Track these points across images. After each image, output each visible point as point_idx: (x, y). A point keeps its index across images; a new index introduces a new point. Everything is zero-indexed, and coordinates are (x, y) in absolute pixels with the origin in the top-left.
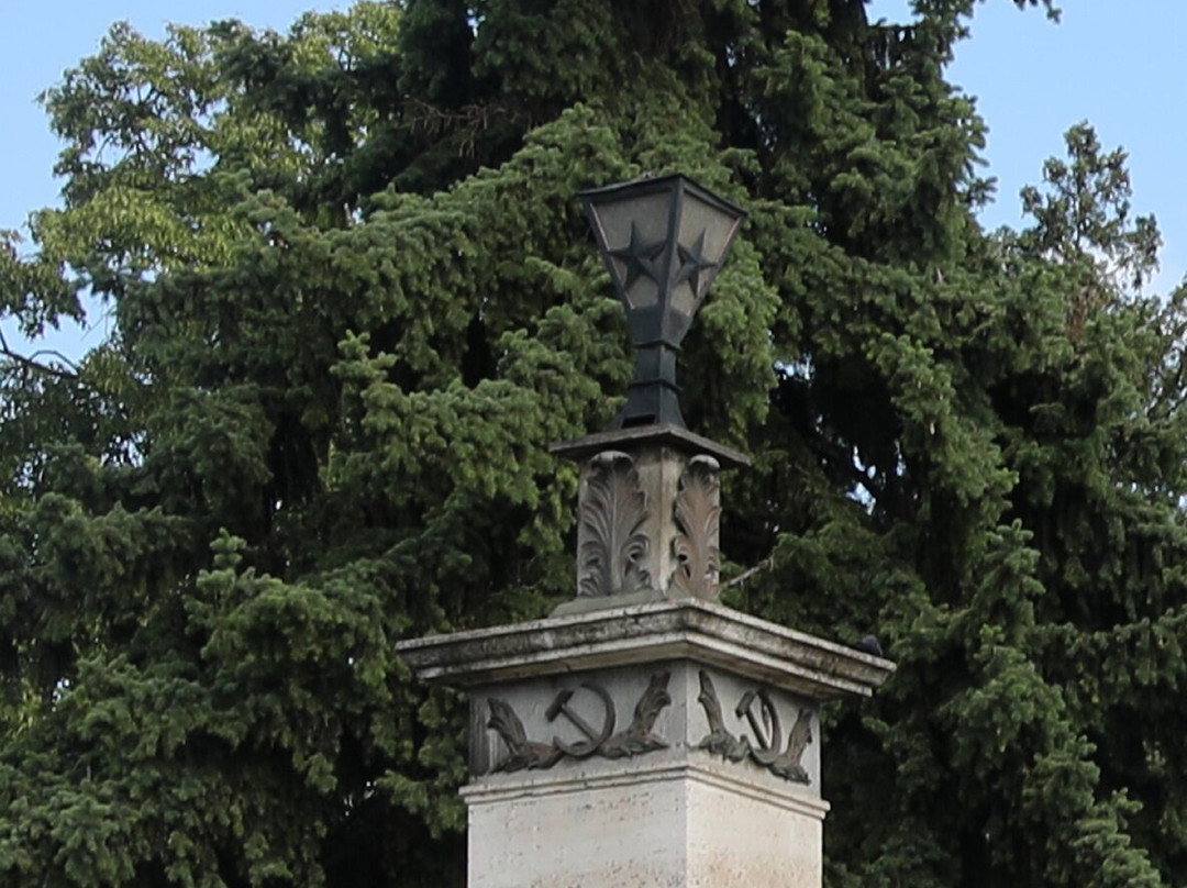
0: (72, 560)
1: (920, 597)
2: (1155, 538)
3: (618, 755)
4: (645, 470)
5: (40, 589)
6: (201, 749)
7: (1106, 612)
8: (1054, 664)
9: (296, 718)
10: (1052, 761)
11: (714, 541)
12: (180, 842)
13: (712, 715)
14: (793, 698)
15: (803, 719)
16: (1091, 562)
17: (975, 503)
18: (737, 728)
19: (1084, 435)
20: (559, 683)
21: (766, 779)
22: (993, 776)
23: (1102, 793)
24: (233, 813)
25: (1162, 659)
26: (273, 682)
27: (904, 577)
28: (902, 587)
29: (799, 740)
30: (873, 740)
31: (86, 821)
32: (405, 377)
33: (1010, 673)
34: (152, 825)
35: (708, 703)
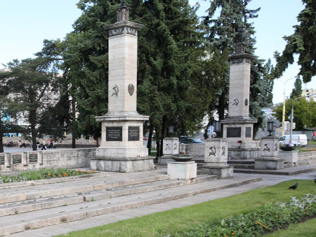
0: (88, 22)
1: (156, 19)
2: (177, 12)
3: (120, 34)
4: (122, 10)
5: (87, 25)
6: (97, 37)
7: (172, 19)
8: (167, 24)
9: (104, 34)
10: (166, 32)
11: (128, 16)
12: (96, 44)
13: (128, 31)
14: (135, 28)
15: (136, 30)
16: (171, 15)
17: (160, 10)
18: (130, 31)
19: (170, 3)
20: (115, 29)
21: (132, 36)
22: (161, 34)
23: (170, 35)
24: (100, 41)
25: (177, 23)
26: (102, 31)
27: (154, 17)
28: (154, 18)
29: (135, 32)
30: (151, 32)
31: (88, 43)
32: (112, 4)
33: (163, 25)
34: (94, 43)
35: (127, 29)
